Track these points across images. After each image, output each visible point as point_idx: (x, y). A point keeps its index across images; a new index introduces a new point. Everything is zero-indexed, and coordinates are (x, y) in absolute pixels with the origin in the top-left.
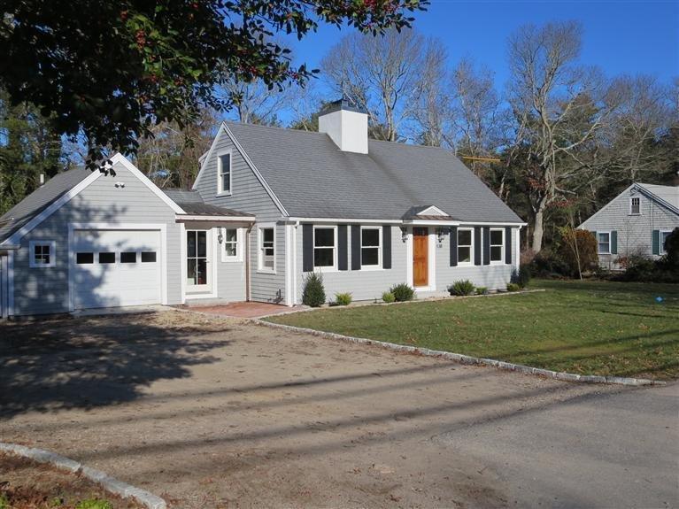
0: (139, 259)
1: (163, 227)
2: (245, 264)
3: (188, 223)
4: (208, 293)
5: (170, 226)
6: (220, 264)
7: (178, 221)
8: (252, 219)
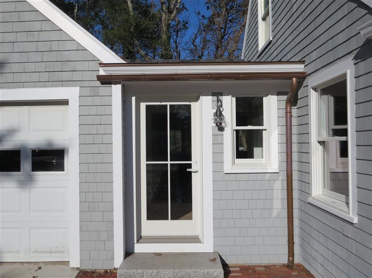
0: (26, 165)
1: (71, 93)
2: (283, 176)
3: (130, 84)
4: (195, 239)
5: (87, 92)
6: (220, 178)
7: (106, 81)
8: (299, 68)
